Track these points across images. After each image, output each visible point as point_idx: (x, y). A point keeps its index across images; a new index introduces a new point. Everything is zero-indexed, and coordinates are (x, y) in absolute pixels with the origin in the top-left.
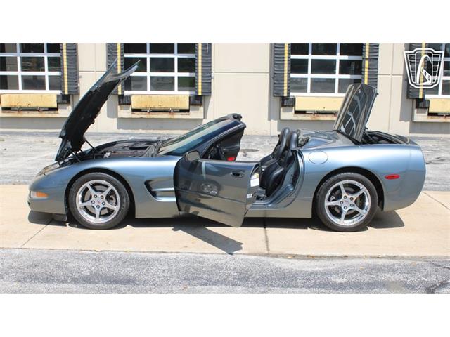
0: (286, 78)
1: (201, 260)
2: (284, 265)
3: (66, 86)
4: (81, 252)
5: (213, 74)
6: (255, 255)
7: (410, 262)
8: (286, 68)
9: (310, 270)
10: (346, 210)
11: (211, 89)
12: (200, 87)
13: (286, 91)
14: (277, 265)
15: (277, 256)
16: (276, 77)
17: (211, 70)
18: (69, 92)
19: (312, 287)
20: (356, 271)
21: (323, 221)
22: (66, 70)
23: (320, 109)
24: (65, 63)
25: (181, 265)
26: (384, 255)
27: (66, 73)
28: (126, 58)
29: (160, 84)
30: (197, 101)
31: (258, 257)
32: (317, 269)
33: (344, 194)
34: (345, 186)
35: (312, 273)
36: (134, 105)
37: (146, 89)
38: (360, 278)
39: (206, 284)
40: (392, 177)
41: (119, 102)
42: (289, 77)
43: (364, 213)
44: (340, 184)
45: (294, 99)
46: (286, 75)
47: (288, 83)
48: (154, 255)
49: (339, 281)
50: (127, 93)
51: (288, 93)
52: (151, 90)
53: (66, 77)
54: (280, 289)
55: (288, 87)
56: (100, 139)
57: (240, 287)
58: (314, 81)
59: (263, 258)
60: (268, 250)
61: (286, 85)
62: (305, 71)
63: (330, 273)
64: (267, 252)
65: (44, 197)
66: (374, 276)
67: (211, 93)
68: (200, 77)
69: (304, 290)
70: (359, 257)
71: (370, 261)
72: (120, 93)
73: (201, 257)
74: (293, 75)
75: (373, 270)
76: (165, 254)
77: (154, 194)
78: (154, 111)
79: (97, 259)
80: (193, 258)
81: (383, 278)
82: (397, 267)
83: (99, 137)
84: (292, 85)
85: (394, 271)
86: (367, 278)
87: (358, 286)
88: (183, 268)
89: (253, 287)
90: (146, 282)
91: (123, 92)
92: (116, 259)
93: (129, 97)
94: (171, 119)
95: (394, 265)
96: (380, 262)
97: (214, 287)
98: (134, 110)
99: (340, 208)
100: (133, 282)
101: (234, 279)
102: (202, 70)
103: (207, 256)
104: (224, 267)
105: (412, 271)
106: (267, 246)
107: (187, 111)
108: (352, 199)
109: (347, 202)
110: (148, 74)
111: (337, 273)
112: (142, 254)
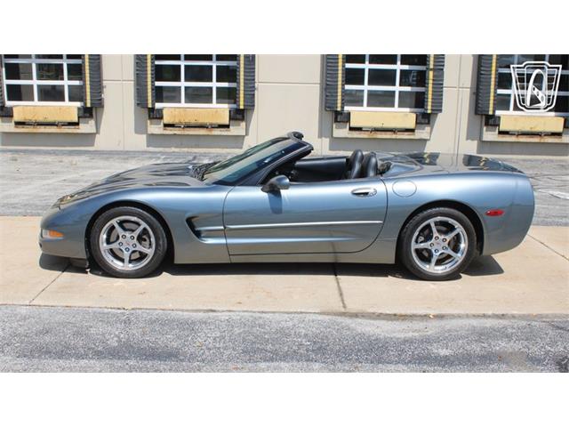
0: (340, 90)
1: (261, 321)
2: (368, 329)
3: (88, 98)
4: (106, 310)
5: (256, 85)
6: (328, 314)
7: (524, 323)
8: (340, 79)
9: (402, 336)
10: (438, 254)
11: (254, 101)
12: (242, 99)
13: (339, 105)
14: (359, 329)
15: (356, 315)
16: (328, 89)
17: (254, 80)
18: (91, 104)
19: (410, 362)
20: (461, 337)
21: (409, 267)
22: (88, 79)
23: (378, 125)
24: (87, 71)
25: (237, 331)
26: (490, 313)
27: (88, 82)
28: (157, 66)
29: (196, 96)
30: (239, 115)
31: (334, 318)
32: (410, 335)
33: (436, 234)
34: (436, 223)
35: (405, 341)
36: (166, 119)
37: (180, 102)
38: (468, 348)
39: (272, 360)
40: (495, 213)
41: (149, 116)
42: (343, 88)
43: (459, 257)
44: (431, 221)
45: (349, 114)
46: (340, 87)
47: (342, 96)
48: (201, 315)
49: (444, 352)
50: (158, 105)
51: (343, 107)
52: (186, 102)
53: (88, 87)
54: (368, 365)
55: (342, 100)
56: (127, 159)
57: (317, 364)
58: (371, 94)
59: (339, 319)
60: (345, 307)
61: (339, 98)
62: (361, 82)
63: (427, 340)
64: (343, 310)
65: (59, 237)
66: (486, 345)
67: (254, 106)
68: (242, 88)
69: (401, 366)
70: (459, 316)
71: (474, 322)
72: (150, 106)
73: (260, 318)
74: (348, 87)
75: (482, 335)
76: (215, 314)
77: (198, 234)
78: (188, 126)
79: (128, 322)
80: (251, 319)
81: (498, 348)
82: (510, 331)
83: (126, 156)
84: (346, 98)
85: (509, 337)
86: (476, 348)
87: (469, 361)
88: (240, 334)
89: (334, 364)
90: (192, 358)
91: (153, 104)
92: (152, 322)
93: (160, 111)
94: (208, 135)
95: (505, 328)
96: (489, 323)
97: (283, 364)
98: (166, 125)
99: (429, 251)
100: (176, 357)
101: (307, 351)
102: (245, 79)
103: (267, 316)
104: (293, 332)
105: (530, 335)
106: (343, 301)
107: (228, 126)
108: (444, 240)
109: (439, 244)
110: (183, 84)
111: (437, 340)
112: (185, 313)
